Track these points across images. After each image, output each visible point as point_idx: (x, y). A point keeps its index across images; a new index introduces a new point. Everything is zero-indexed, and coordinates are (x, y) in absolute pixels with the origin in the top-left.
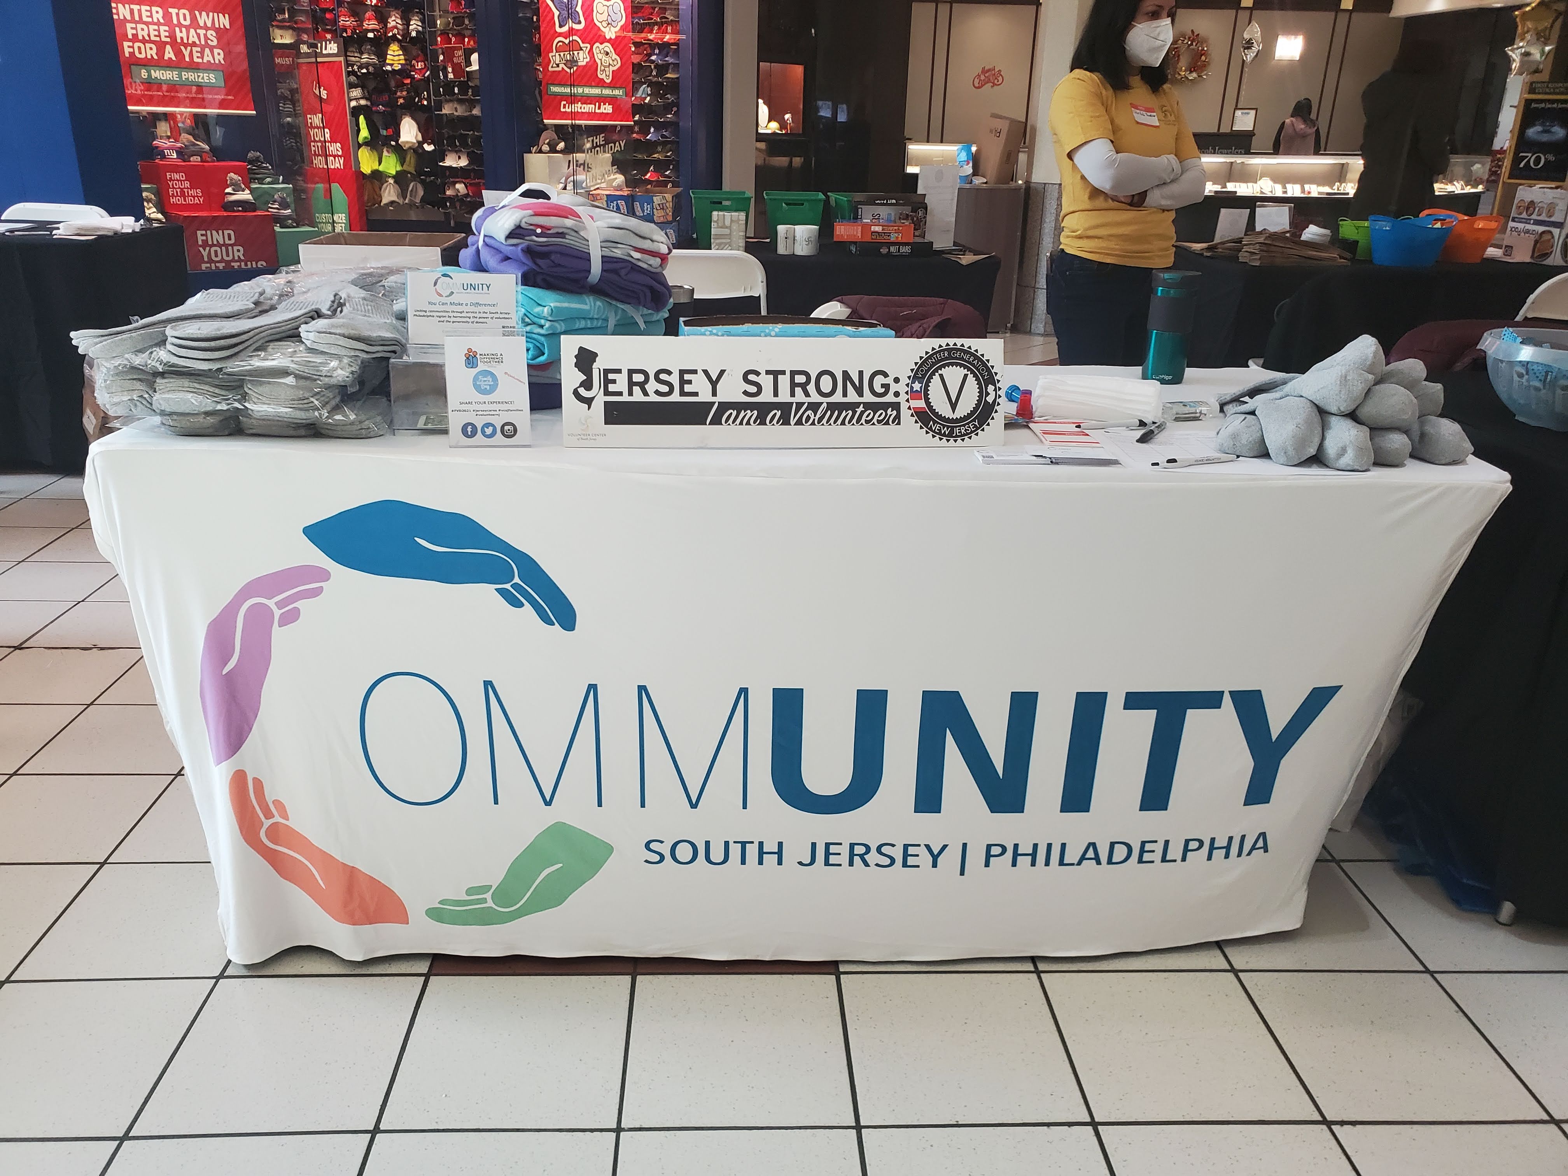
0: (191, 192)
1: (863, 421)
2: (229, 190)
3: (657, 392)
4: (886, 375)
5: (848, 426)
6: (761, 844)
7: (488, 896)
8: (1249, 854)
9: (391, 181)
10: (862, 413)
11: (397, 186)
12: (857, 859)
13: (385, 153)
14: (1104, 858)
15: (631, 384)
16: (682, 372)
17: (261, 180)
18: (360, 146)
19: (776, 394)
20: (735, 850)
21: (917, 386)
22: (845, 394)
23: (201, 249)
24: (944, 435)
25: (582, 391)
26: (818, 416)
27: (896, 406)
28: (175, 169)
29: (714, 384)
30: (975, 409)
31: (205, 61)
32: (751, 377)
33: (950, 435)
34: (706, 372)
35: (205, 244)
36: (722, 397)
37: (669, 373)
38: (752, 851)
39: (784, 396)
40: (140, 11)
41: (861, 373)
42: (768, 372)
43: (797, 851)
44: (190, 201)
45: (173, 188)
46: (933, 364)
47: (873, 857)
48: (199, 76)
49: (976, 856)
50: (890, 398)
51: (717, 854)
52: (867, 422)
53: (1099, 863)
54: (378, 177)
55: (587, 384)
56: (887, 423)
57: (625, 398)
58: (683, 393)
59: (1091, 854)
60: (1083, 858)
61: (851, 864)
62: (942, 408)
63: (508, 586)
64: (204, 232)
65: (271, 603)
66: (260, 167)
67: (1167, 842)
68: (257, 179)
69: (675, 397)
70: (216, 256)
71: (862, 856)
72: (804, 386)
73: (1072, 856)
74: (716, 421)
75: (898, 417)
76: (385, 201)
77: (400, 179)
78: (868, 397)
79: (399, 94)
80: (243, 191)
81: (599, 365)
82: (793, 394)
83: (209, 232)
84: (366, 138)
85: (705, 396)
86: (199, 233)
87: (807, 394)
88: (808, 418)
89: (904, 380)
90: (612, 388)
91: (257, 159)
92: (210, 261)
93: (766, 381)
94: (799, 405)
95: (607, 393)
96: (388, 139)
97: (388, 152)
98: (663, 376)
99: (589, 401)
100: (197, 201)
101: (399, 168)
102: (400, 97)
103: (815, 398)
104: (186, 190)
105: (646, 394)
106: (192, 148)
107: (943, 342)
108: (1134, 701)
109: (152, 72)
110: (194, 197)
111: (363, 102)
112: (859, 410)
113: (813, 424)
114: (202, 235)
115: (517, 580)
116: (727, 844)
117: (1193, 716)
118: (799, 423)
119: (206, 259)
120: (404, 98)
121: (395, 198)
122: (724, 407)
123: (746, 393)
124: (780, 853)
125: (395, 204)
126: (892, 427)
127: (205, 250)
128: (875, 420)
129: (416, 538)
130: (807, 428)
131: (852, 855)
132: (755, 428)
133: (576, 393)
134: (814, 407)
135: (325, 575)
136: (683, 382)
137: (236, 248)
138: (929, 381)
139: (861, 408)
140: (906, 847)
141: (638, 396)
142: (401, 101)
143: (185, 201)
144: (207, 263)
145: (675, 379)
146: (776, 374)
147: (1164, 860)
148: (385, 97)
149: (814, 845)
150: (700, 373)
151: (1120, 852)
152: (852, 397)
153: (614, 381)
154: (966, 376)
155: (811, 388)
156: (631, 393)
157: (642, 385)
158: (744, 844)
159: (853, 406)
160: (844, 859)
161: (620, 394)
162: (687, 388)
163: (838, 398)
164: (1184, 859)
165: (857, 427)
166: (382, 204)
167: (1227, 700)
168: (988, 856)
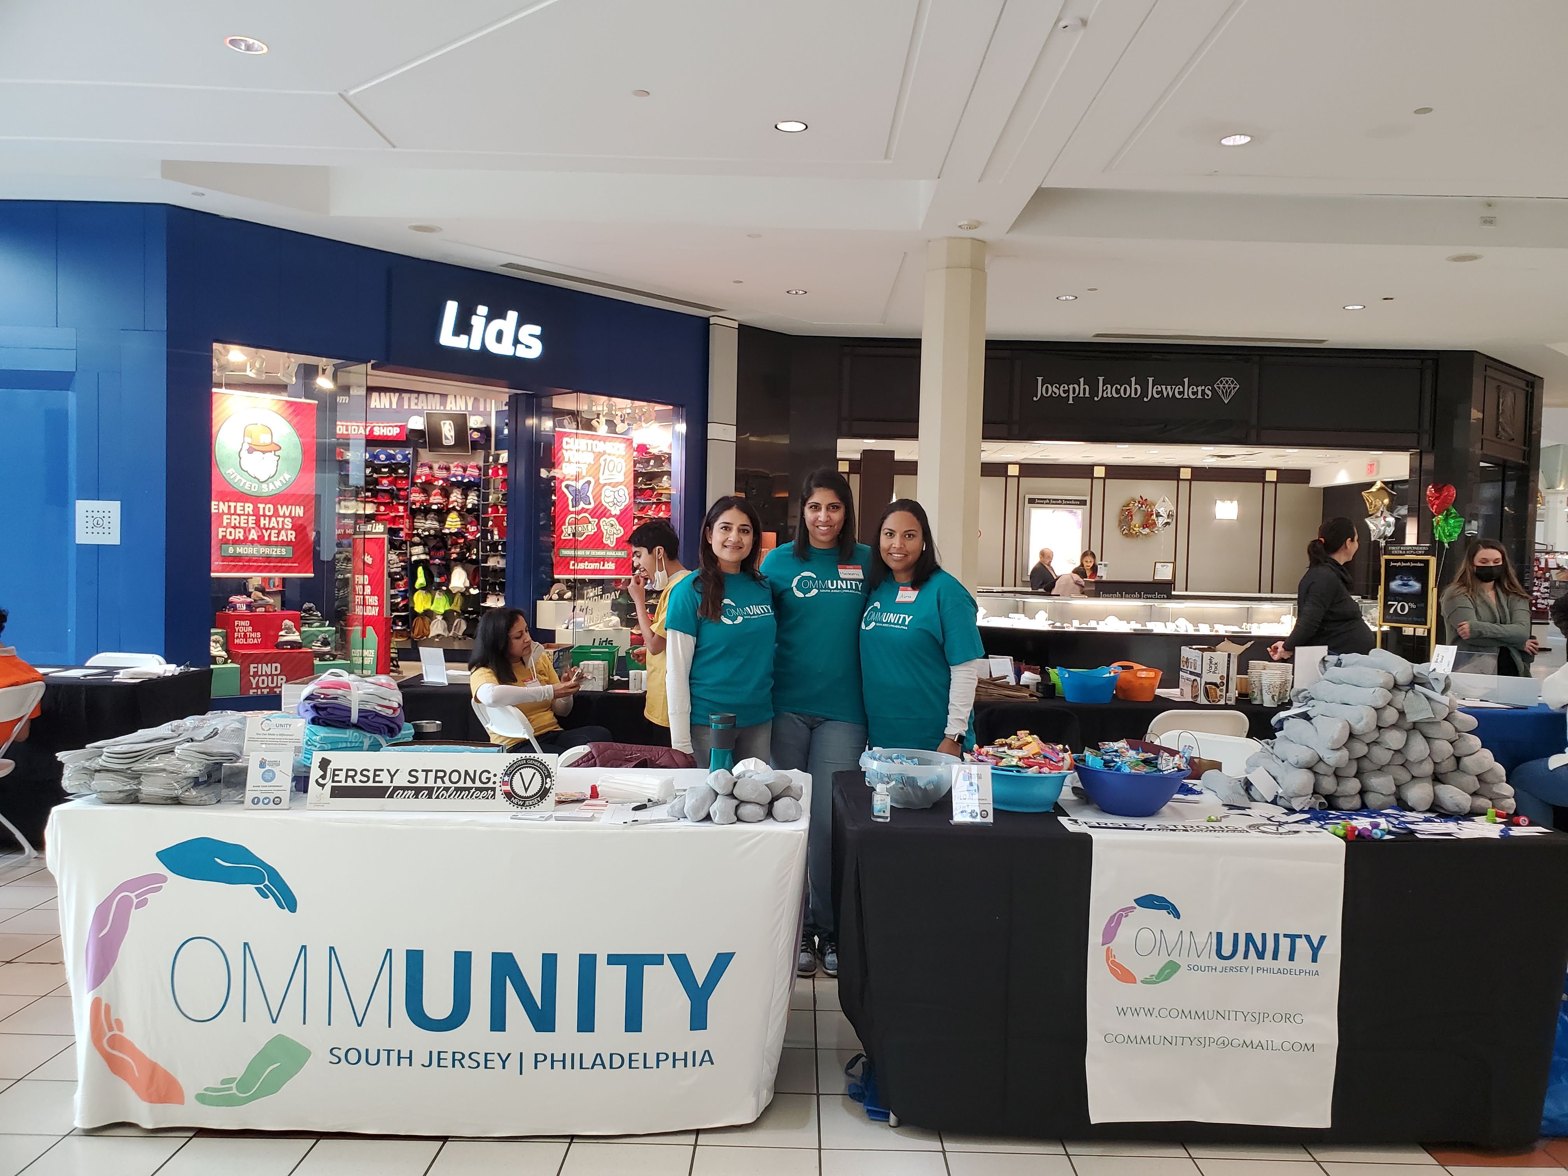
0: (253, 635)
1: (474, 797)
2: (282, 633)
3: (361, 781)
4: (489, 772)
5: (465, 799)
6: (399, 1051)
7: (234, 1085)
8: (701, 1065)
9: (440, 618)
10: (474, 792)
11: (444, 622)
12: (457, 1063)
13: (437, 596)
14: (607, 1064)
15: (347, 776)
16: (375, 770)
17: (310, 625)
18: (417, 590)
19: (426, 782)
20: (384, 1055)
21: (506, 779)
22: (465, 783)
23: (251, 678)
24: (520, 805)
25: (320, 781)
26: (449, 793)
27: (493, 789)
28: (242, 618)
29: (392, 777)
30: (539, 791)
31: (280, 539)
32: (413, 773)
33: (523, 805)
34: (388, 770)
35: (256, 674)
36: (395, 784)
37: (368, 771)
38: (394, 1056)
39: (431, 783)
40: (235, 507)
41: (475, 771)
42: (423, 771)
43: (421, 1058)
44: (250, 641)
45: (239, 632)
46: (517, 767)
47: (467, 1062)
48: (273, 551)
49: (529, 1061)
50: (490, 785)
51: (373, 1059)
52: (476, 797)
53: (604, 1068)
54: (429, 614)
55: (323, 777)
56: (488, 798)
57: (343, 784)
58: (374, 781)
59: (598, 1061)
60: (594, 1064)
61: (454, 1066)
62: (520, 791)
63: (261, 886)
64: (256, 665)
65: (132, 895)
66: (311, 615)
67: (645, 1055)
68: (308, 624)
69: (370, 784)
70: (263, 683)
71: (460, 1061)
72: (442, 778)
73: (587, 1063)
74: (391, 796)
75: (494, 795)
76: (432, 634)
77: (448, 616)
78: (478, 784)
79: (453, 550)
80: (294, 633)
81: (331, 767)
82: (435, 782)
83: (260, 665)
84: (421, 584)
85: (386, 783)
86: (252, 666)
87: (444, 783)
88: (443, 795)
89: (499, 775)
90: (336, 778)
91: (310, 609)
92: (258, 687)
93: (421, 776)
94: (439, 788)
95: (333, 781)
96: (440, 585)
97: (439, 594)
98: (364, 773)
99: (323, 786)
100: (256, 641)
101: (448, 608)
102: (453, 553)
103: (448, 784)
104: (248, 634)
105: (354, 782)
106: (260, 602)
107: (523, 755)
108: (613, 960)
109: (238, 548)
110: (254, 639)
111: (423, 557)
112: (472, 791)
113: (445, 798)
114: (254, 668)
115: (267, 882)
116: (379, 1050)
117: (649, 971)
118: (437, 797)
119: (254, 686)
120: (457, 554)
121: (441, 632)
122: (396, 788)
123: (409, 781)
124: (410, 1058)
125: (440, 637)
126: (490, 800)
127: (254, 679)
128: (481, 797)
129: (216, 859)
130: (441, 800)
131: (454, 1060)
132: (412, 800)
133: (317, 781)
134: (447, 789)
135: (164, 879)
136: (375, 776)
137: (280, 677)
138: (513, 776)
139: (474, 790)
140: (486, 1054)
141: (350, 783)
142: (454, 556)
143: (246, 641)
144: (254, 689)
145: (371, 774)
146: (427, 771)
147: (645, 1067)
148: (442, 553)
149: (431, 1052)
150: (385, 771)
151: (617, 1061)
152: (469, 784)
153: (338, 775)
154: (535, 773)
155: (446, 779)
156: (346, 782)
157: (353, 777)
158: (389, 1051)
159: (469, 789)
160: (449, 1062)
161: (340, 782)
162: (377, 779)
163: (461, 784)
164: (658, 1067)
165: (471, 800)
166: (429, 637)
167: (666, 960)
168: (536, 1062)
